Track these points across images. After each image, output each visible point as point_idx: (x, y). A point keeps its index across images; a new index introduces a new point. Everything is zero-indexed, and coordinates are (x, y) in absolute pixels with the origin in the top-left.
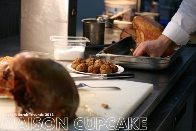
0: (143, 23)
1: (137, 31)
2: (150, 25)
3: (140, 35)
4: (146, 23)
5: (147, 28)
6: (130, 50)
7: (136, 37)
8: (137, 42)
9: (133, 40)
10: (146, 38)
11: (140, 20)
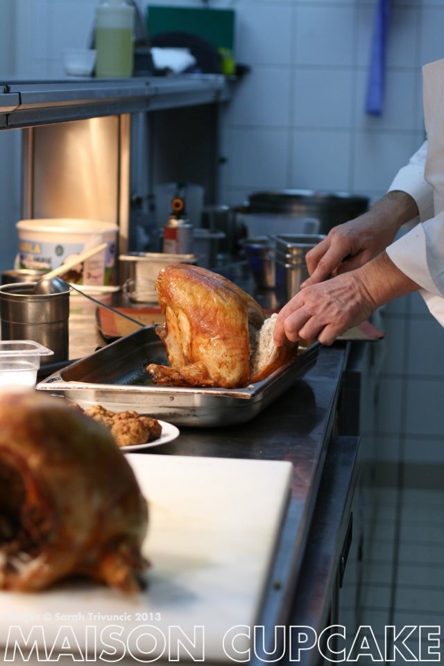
0: (187, 285)
1: (169, 309)
2: (208, 293)
3: (178, 322)
4: (194, 288)
5: (199, 302)
6: (147, 369)
7: (167, 329)
8: (170, 345)
9: (158, 338)
10: (194, 332)
11: (177, 277)
